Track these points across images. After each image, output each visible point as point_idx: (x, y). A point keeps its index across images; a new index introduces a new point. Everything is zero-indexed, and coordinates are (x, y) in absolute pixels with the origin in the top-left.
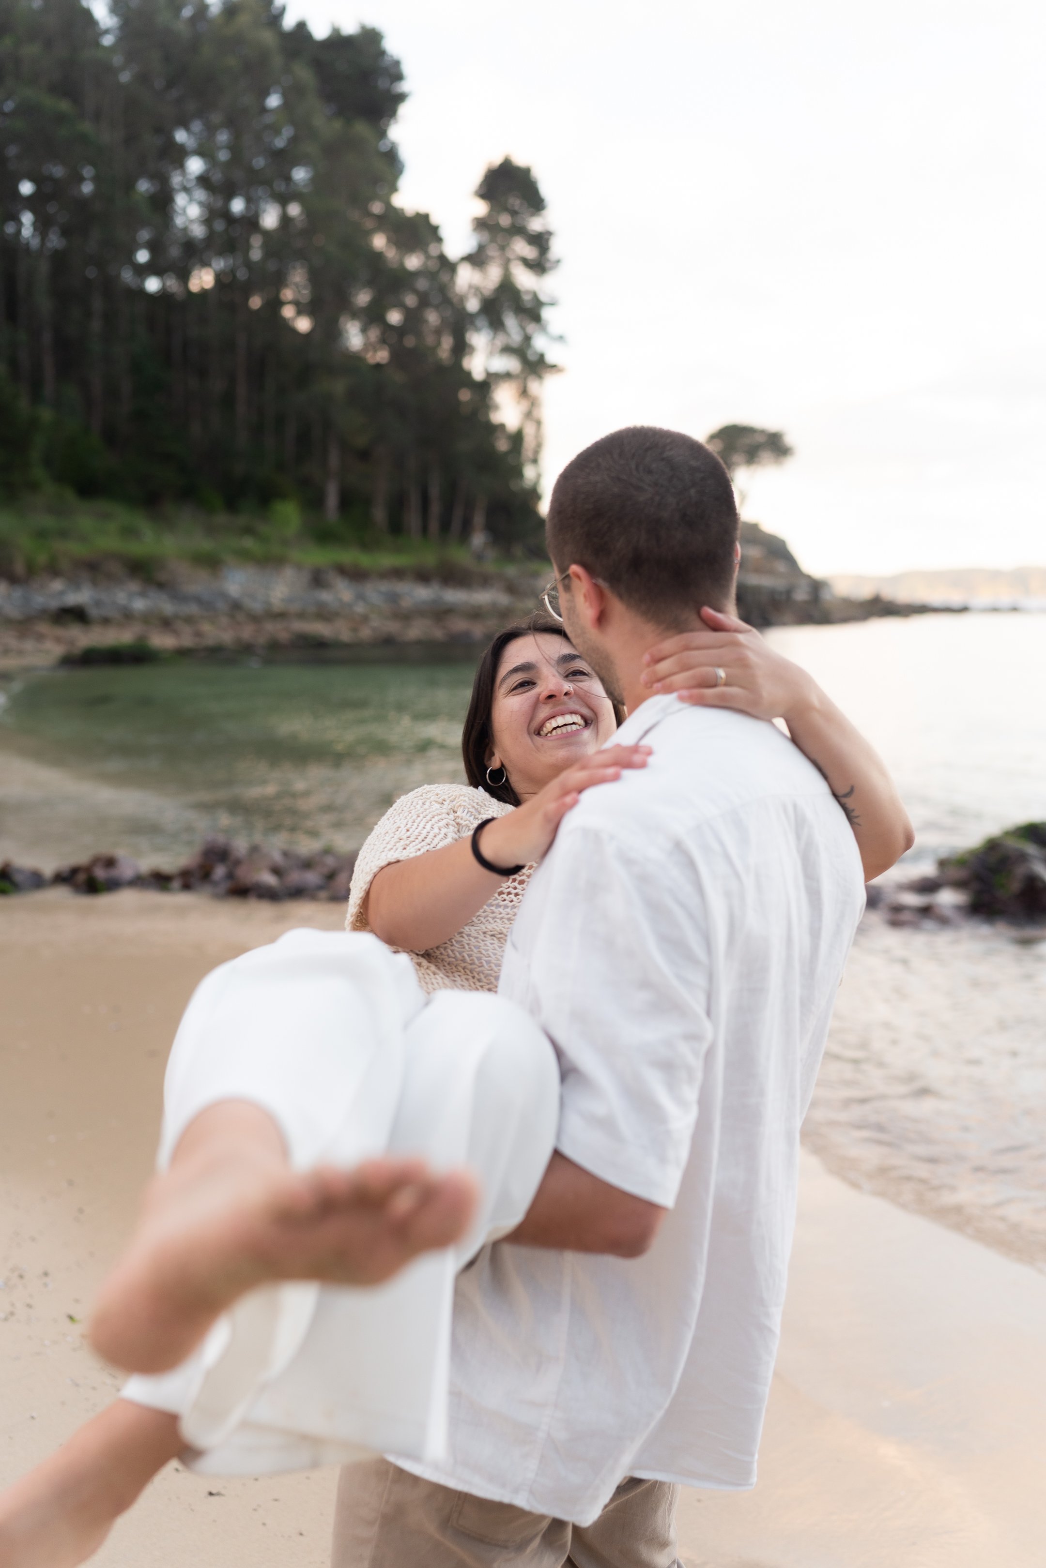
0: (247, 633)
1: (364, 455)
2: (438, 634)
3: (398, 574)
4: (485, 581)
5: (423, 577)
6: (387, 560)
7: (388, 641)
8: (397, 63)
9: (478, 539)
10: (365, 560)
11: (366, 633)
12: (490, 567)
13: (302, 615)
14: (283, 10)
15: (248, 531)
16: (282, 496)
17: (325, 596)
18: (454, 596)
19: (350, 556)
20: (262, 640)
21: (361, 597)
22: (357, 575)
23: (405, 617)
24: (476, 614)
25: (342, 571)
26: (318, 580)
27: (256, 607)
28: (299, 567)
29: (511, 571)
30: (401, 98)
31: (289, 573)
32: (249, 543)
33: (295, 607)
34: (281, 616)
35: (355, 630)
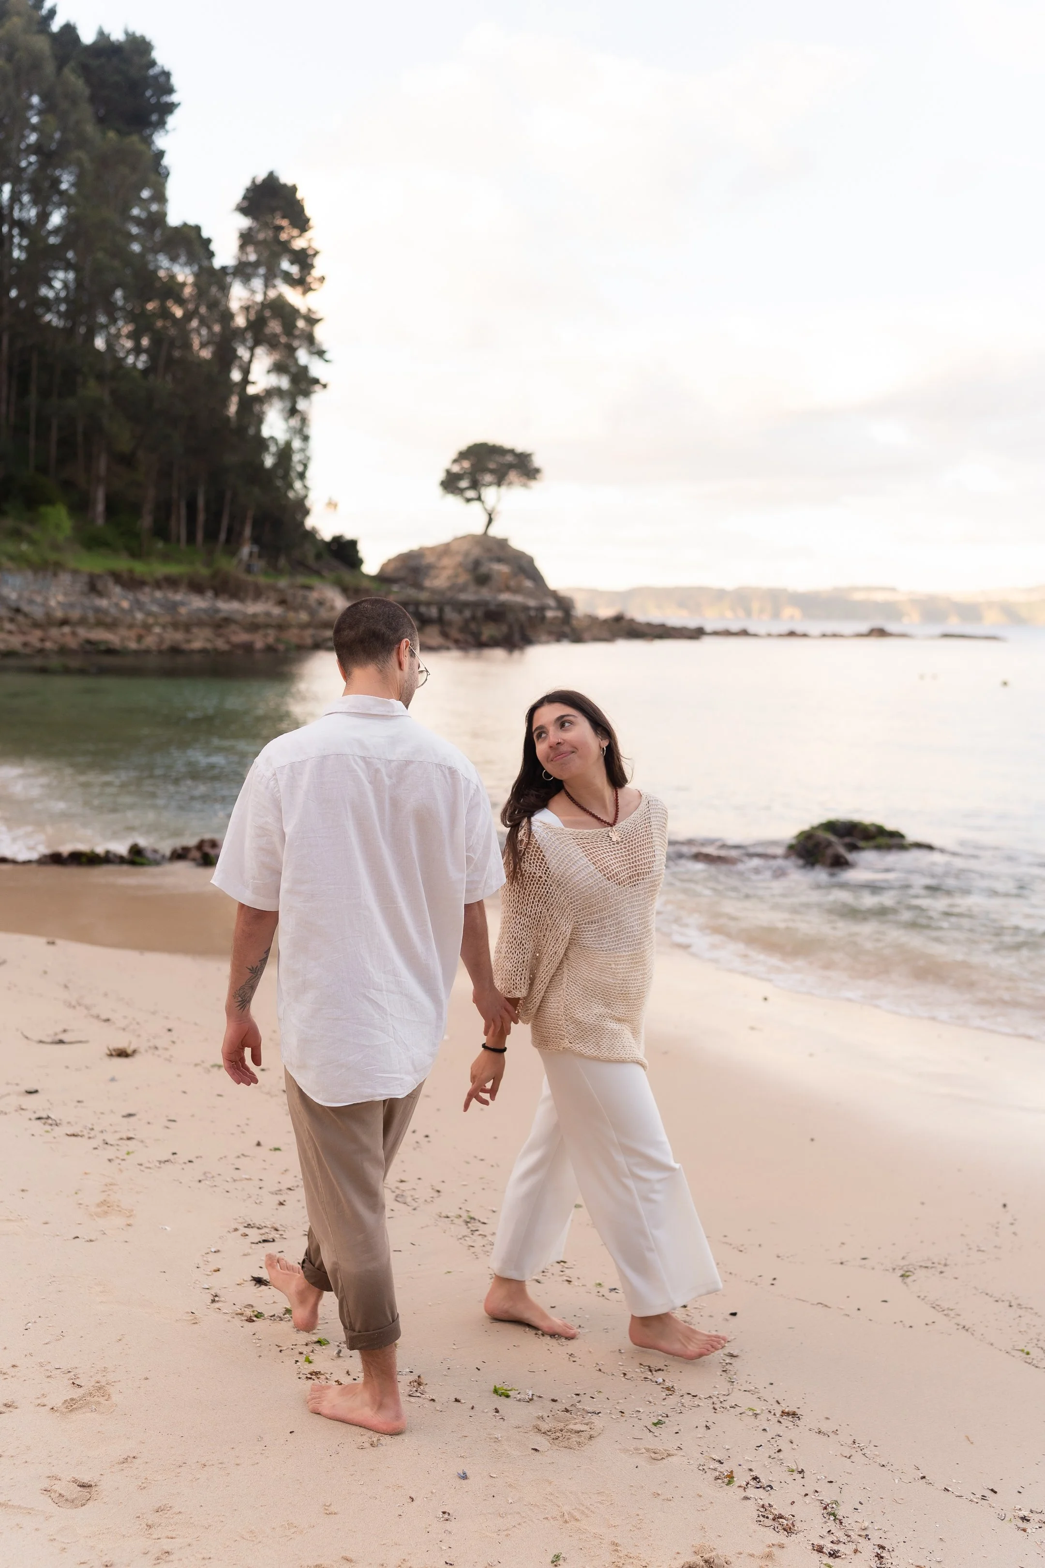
0: (34, 637)
1: (127, 460)
2: (221, 644)
3: (172, 582)
4: (258, 594)
5: (197, 588)
6: (161, 569)
7: (175, 650)
8: (167, 75)
9: (246, 550)
10: (140, 568)
11: (150, 641)
12: (262, 580)
13: (83, 621)
14: (52, 13)
15: (17, 534)
16: (50, 502)
17: (104, 603)
18: (227, 606)
19: (123, 564)
20: (48, 645)
21: (138, 605)
22: (131, 583)
23: (187, 627)
24: (253, 626)
25: (117, 578)
26: (93, 587)
27: (38, 613)
28: (75, 572)
29: (283, 583)
30: (170, 108)
31: (65, 578)
32: (24, 547)
33: (75, 614)
34: (64, 622)
35: (140, 638)
